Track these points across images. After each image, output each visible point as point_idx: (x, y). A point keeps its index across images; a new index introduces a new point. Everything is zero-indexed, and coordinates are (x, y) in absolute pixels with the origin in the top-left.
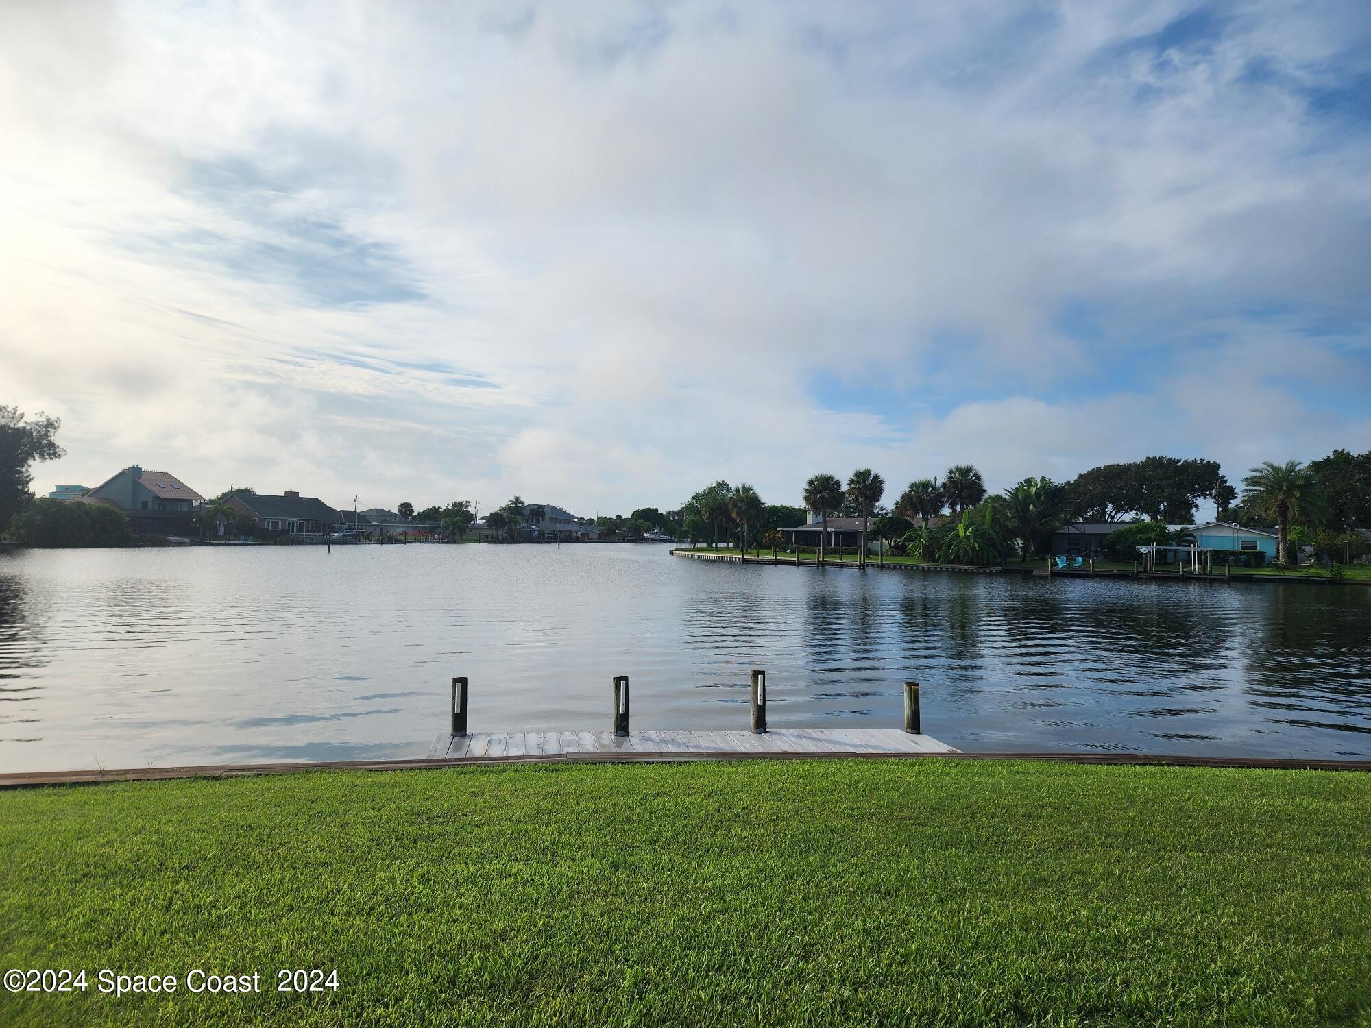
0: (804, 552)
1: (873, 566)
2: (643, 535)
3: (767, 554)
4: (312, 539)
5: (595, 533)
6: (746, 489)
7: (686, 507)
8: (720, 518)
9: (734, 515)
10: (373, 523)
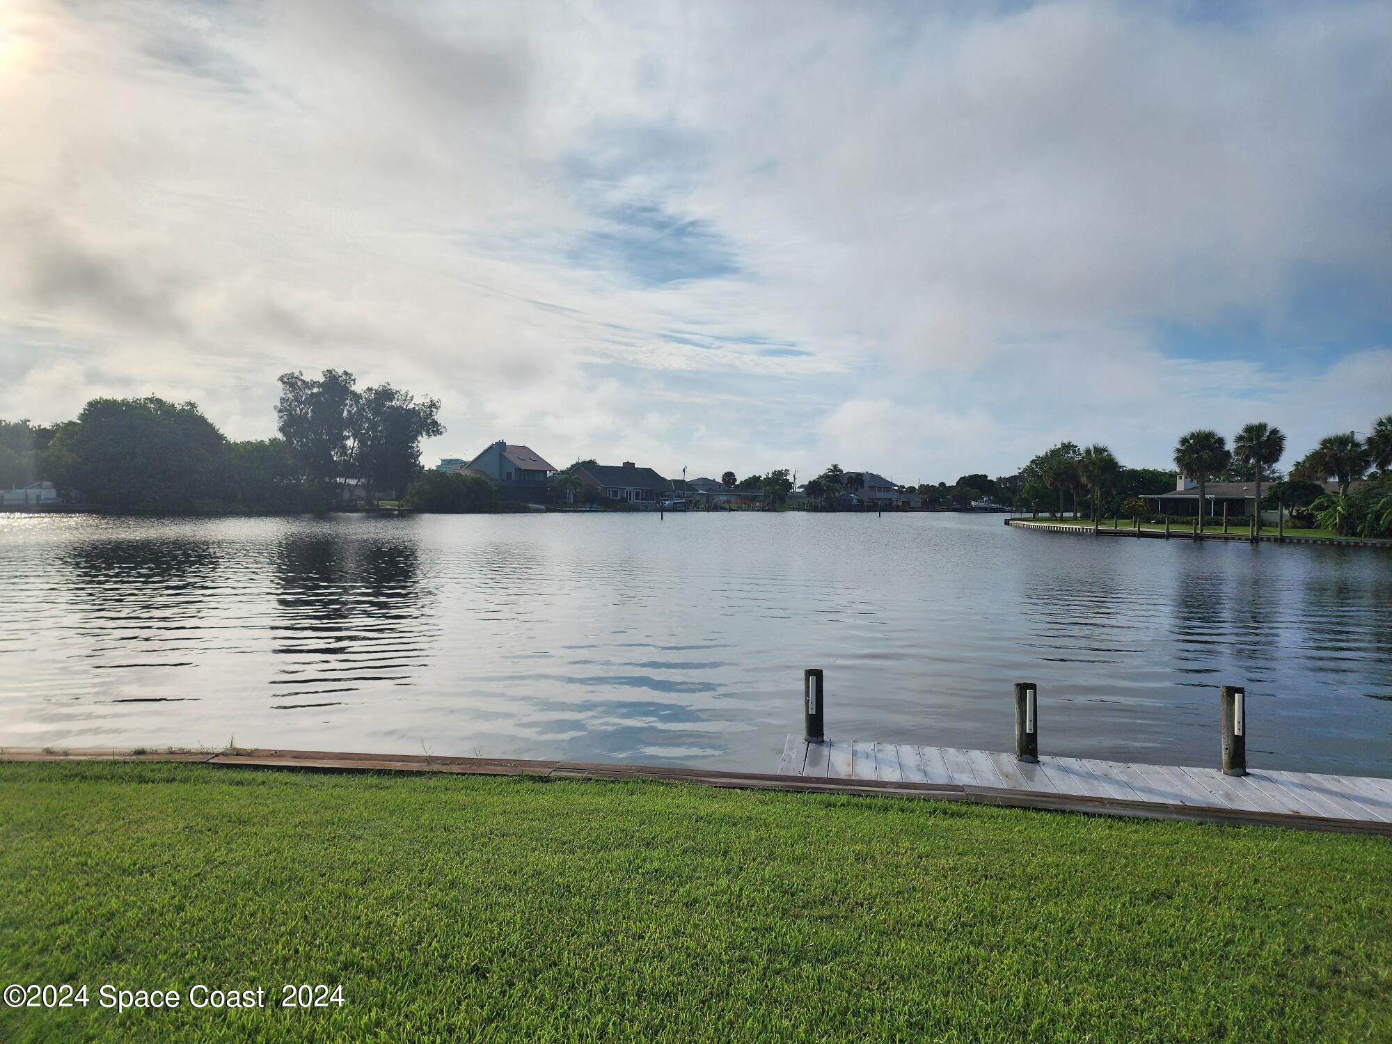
0: (1174, 522)
1: (1269, 540)
2: (970, 503)
3: (1126, 525)
4: (646, 507)
5: (917, 500)
6: (1099, 451)
7: (1024, 472)
8: (1066, 483)
9: (1084, 480)
10: (700, 492)
